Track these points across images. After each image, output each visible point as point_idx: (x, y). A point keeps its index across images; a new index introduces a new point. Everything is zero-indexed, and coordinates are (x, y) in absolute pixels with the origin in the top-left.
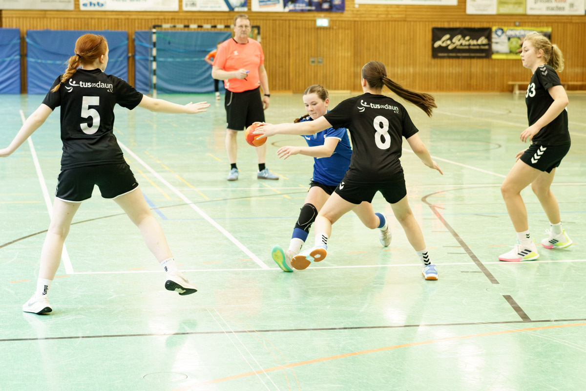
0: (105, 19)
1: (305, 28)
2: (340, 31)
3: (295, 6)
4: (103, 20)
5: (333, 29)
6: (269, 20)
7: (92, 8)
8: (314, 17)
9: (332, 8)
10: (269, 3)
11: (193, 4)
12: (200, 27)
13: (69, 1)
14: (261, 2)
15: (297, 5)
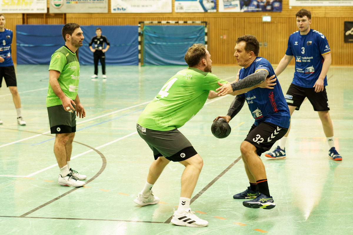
1: (255, 23)
2: (279, 24)
3: (248, 8)
4: (126, 19)
5: (274, 23)
6: (231, 17)
7: (119, 12)
8: (261, 15)
9: (273, 9)
10: (230, 6)
11: (181, 8)
12: (185, 22)
13: (105, 8)
14: (225, 6)
15: (249, 7)
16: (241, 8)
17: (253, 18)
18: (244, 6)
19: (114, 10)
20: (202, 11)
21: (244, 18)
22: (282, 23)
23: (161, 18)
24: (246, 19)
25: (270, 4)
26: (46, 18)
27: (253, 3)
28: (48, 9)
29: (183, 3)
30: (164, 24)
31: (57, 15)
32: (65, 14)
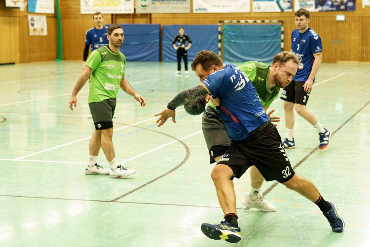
1: (329, 22)
2: (352, 23)
3: (322, 8)
4: (207, 18)
5: (347, 21)
7: (201, 12)
8: (335, 14)
9: (346, 9)
10: (305, 6)
11: (259, 8)
12: (263, 21)
13: (188, 8)
14: (301, 5)
15: (324, 7)
16: (316, 7)
17: (327, 17)
18: (319, 6)
19: (196, 10)
20: (279, 10)
22: (355, 22)
23: (240, 18)
24: (320, 18)
25: (344, 3)
26: (133, 18)
27: (327, 3)
28: (135, 9)
29: (260, 3)
30: (242, 23)
31: (143, 15)
32: (150, 14)
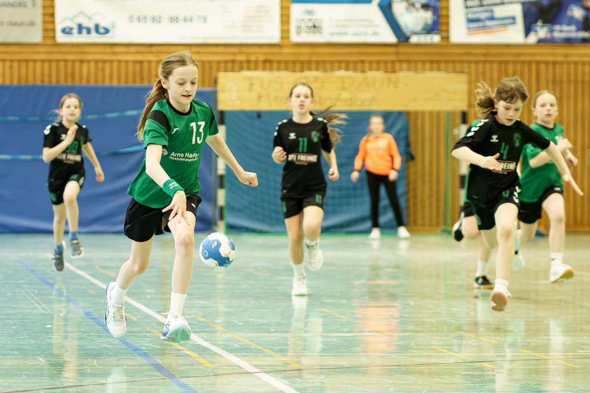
0: (112, 62)
3: (551, 31)
4: (107, 65)
6: (491, 62)
7: (84, 38)
10: (488, 23)
11: (316, 28)
14: (470, 21)
15: (557, 27)
19: (66, 31)
20: (389, 37)
21: (538, 63)
24: (543, 66)
27: (569, 13)
29: (321, 11)
